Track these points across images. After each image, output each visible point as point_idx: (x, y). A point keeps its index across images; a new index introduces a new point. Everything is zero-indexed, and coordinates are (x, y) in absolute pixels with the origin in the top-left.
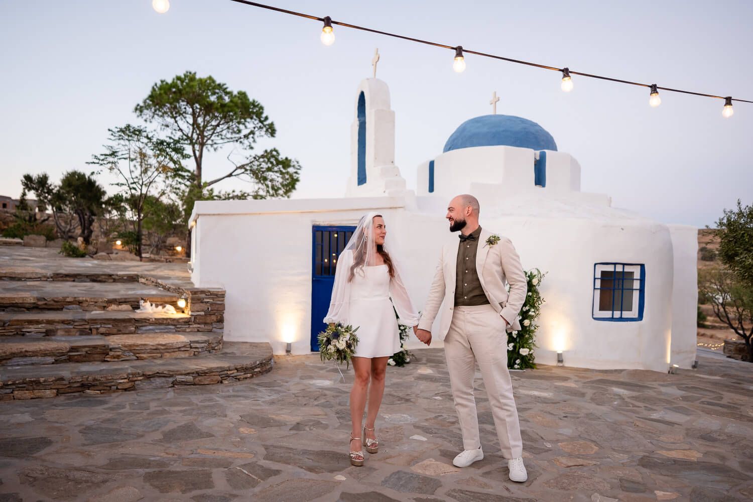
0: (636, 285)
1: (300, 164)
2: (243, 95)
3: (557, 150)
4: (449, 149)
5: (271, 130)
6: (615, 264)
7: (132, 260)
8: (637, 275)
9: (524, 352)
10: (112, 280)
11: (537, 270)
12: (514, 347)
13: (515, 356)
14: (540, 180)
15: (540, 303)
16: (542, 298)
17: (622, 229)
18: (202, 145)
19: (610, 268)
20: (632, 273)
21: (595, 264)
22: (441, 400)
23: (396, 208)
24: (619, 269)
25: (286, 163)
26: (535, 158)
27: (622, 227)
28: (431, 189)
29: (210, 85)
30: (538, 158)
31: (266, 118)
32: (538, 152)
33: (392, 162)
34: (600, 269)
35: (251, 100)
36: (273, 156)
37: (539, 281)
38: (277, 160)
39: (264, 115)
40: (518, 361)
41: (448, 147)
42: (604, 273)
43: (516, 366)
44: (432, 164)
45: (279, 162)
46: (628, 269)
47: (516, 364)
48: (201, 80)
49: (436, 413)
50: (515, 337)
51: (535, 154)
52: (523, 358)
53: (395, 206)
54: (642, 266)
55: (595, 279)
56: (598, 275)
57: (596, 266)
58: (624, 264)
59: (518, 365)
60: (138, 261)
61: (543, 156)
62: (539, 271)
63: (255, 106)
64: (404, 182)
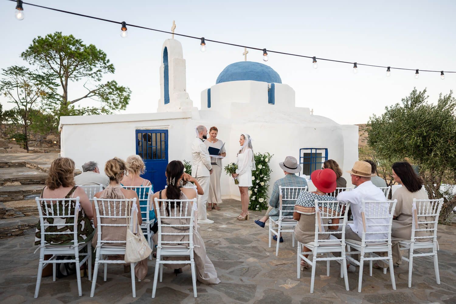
1: (131, 90)
2: (93, 48)
3: (281, 83)
4: (219, 82)
5: (111, 68)
6: (311, 149)
7: (22, 152)
8: (323, 155)
9: (261, 200)
10: (8, 166)
12: (256, 198)
13: (257, 203)
14: (271, 100)
15: (270, 172)
16: (270, 170)
17: (315, 129)
18: (67, 77)
19: (309, 151)
20: (321, 154)
21: (300, 149)
22: (211, 231)
23: (187, 118)
24: (314, 151)
25: (122, 89)
26: (268, 88)
28: (209, 106)
29: (71, 40)
30: (270, 87)
31: (108, 61)
32: (270, 84)
33: (185, 90)
34: (303, 152)
35: (98, 50)
36: (113, 85)
37: (269, 160)
38: (115, 87)
39: (107, 59)
40: (258, 206)
41: (219, 81)
42: (305, 154)
43: (257, 209)
44: (209, 91)
45: (117, 89)
46: (318, 151)
47: (257, 208)
48: (65, 38)
49: (207, 239)
50: (256, 192)
51: (268, 85)
52: (261, 204)
53: (186, 117)
54: (326, 149)
55: (300, 157)
56: (302, 155)
57: (301, 150)
58: (316, 149)
59: (258, 208)
60: (26, 153)
61: (273, 86)
62: (269, 154)
63: (100, 54)
64: (192, 102)
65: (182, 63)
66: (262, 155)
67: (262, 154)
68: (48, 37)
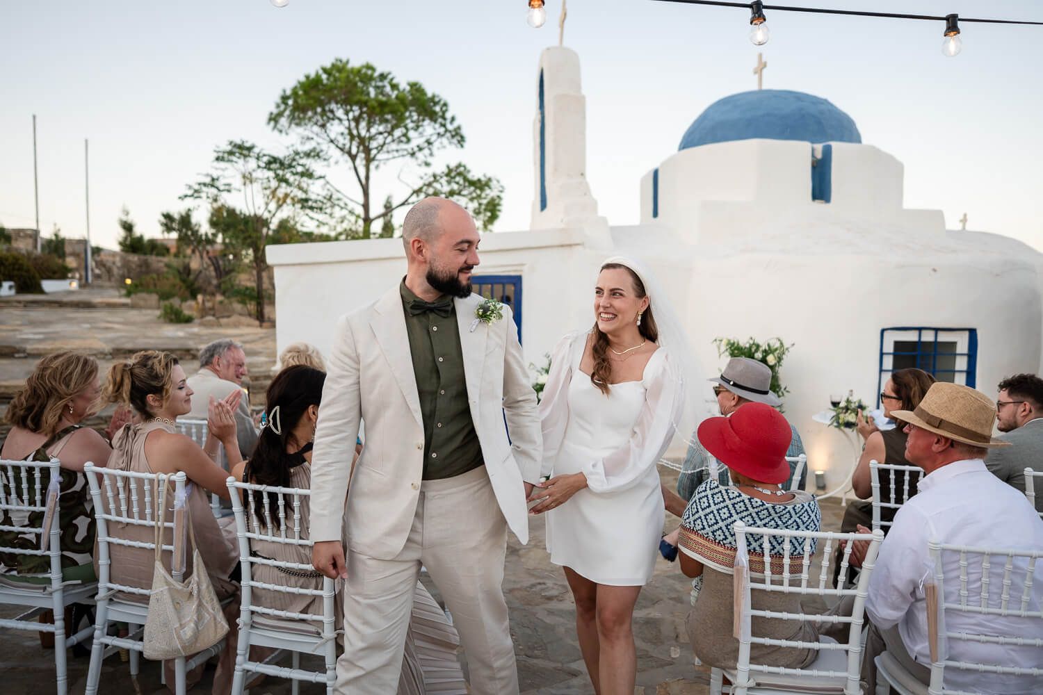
0: (961, 364)
1: (502, 183)
2: (416, 88)
3: (860, 141)
4: (684, 148)
5: (458, 137)
6: (920, 329)
7: (249, 325)
8: (962, 346)
10: (190, 357)
11: (779, 340)
14: (821, 191)
16: (783, 387)
17: (935, 270)
18: (369, 160)
19: (912, 337)
20: (953, 345)
21: (883, 331)
23: (570, 245)
24: (928, 337)
25: (480, 185)
26: (813, 156)
27: (935, 268)
28: (655, 214)
29: (365, 75)
30: (819, 155)
31: (453, 119)
32: (819, 147)
33: (582, 174)
34: (891, 339)
35: (430, 95)
36: (460, 174)
37: (780, 359)
38: (465, 179)
39: (448, 115)
41: (682, 146)
42: (898, 345)
44: (656, 173)
45: (472, 183)
46: (943, 338)
48: (352, 70)
51: (813, 150)
53: (568, 243)
54: (972, 333)
55: (882, 354)
56: (889, 348)
57: (886, 333)
58: (937, 330)
60: (257, 327)
61: (827, 152)
62: (782, 344)
63: (436, 104)
64: (594, 205)
65: (577, 104)
66: (758, 346)
67: (761, 344)
68: (321, 72)
